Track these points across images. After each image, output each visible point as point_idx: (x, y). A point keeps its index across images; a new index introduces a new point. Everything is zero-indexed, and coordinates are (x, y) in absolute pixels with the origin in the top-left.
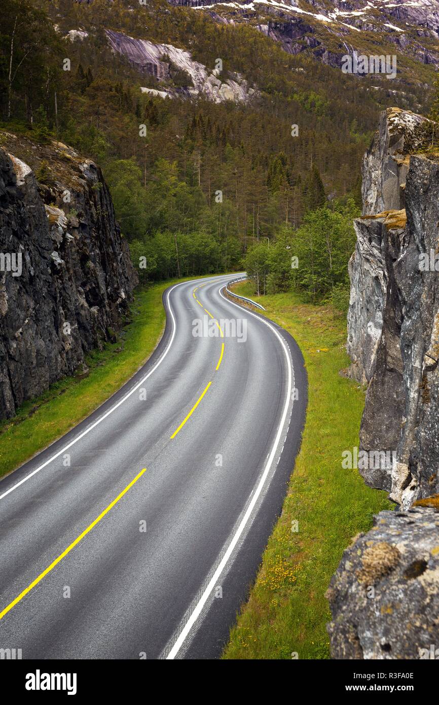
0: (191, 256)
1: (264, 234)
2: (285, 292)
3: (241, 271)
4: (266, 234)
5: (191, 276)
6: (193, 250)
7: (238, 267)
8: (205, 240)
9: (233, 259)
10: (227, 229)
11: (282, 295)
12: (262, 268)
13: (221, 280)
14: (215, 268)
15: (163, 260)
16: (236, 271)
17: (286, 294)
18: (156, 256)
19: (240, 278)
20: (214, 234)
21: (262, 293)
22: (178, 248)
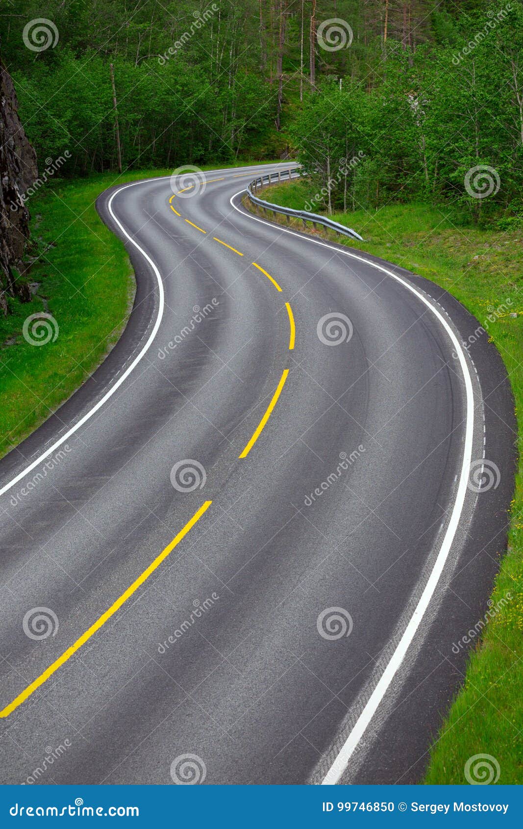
0: (148, 118)
1: (328, 67)
2: (404, 202)
3: (270, 159)
4: (333, 67)
5: (149, 169)
6: (153, 104)
7: (263, 150)
8: (182, 79)
9: (253, 129)
10: (237, 53)
11: (397, 208)
12: (341, 146)
13: (226, 179)
14: (206, 150)
15: (85, 124)
16: (259, 159)
17: (407, 206)
18: (69, 114)
19: (276, 175)
20: (206, 64)
21: (339, 207)
22: (118, 95)
